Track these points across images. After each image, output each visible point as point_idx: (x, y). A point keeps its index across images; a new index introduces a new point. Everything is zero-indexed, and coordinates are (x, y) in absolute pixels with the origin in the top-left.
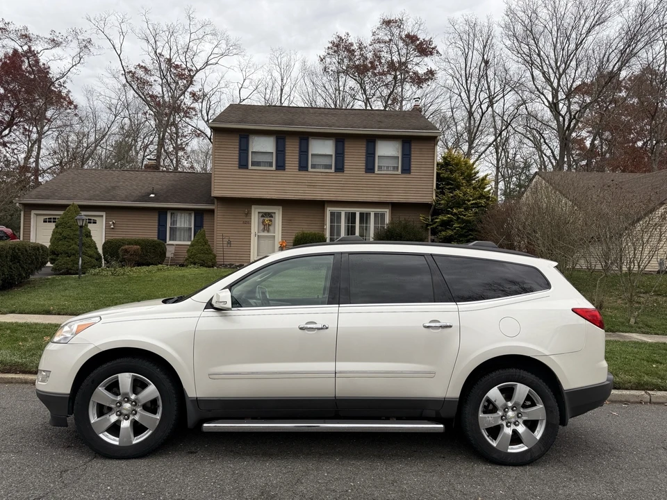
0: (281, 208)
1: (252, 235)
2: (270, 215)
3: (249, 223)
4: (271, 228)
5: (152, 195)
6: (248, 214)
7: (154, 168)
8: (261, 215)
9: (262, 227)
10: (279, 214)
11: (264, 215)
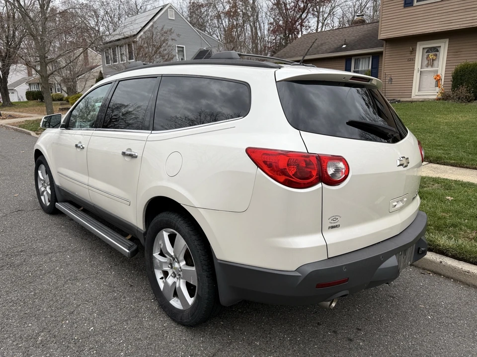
0: (447, 41)
1: (415, 72)
2: (436, 50)
3: (413, 60)
4: (435, 63)
5: (344, 46)
6: (413, 51)
7: (360, 23)
8: (426, 50)
9: (426, 62)
10: (444, 48)
11: (430, 50)
